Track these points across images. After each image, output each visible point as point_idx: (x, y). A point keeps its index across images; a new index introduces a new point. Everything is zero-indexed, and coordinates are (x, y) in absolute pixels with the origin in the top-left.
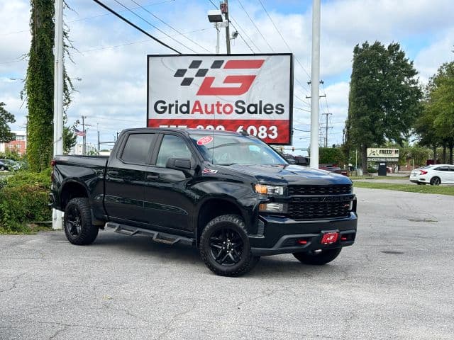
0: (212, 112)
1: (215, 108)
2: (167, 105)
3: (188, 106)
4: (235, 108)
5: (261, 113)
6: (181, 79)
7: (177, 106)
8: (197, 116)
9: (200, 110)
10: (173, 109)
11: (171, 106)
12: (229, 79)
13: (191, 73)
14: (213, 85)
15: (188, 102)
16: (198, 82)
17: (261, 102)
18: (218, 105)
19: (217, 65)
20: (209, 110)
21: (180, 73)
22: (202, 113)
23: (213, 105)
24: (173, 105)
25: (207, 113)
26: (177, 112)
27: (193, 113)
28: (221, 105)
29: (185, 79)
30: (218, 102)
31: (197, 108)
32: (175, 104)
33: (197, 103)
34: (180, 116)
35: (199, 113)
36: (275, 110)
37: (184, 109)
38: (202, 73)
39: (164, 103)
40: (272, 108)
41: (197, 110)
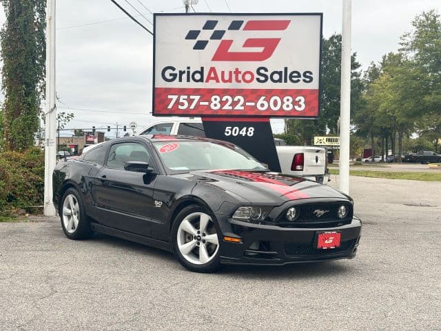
0: (230, 80)
1: (234, 76)
2: (177, 72)
3: (201, 73)
4: (256, 76)
5: (286, 81)
6: (194, 42)
7: (189, 72)
8: (212, 85)
9: (216, 78)
10: (184, 76)
11: (181, 73)
12: (249, 43)
13: (205, 35)
14: (232, 49)
15: (202, 68)
16: (213, 46)
17: (286, 69)
18: (237, 72)
19: (235, 26)
20: (227, 77)
21: (192, 35)
22: (218, 81)
23: (230, 73)
24: (184, 72)
25: (224, 81)
26: (188, 80)
27: (207, 81)
28: (240, 73)
29: (198, 42)
30: (237, 69)
31: (212, 75)
32: (186, 70)
33: (213, 69)
34: (193, 85)
35: (215, 81)
36: (302, 78)
37: (198, 76)
38: (218, 35)
39: (173, 69)
40: (299, 76)
41: (212, 79)
